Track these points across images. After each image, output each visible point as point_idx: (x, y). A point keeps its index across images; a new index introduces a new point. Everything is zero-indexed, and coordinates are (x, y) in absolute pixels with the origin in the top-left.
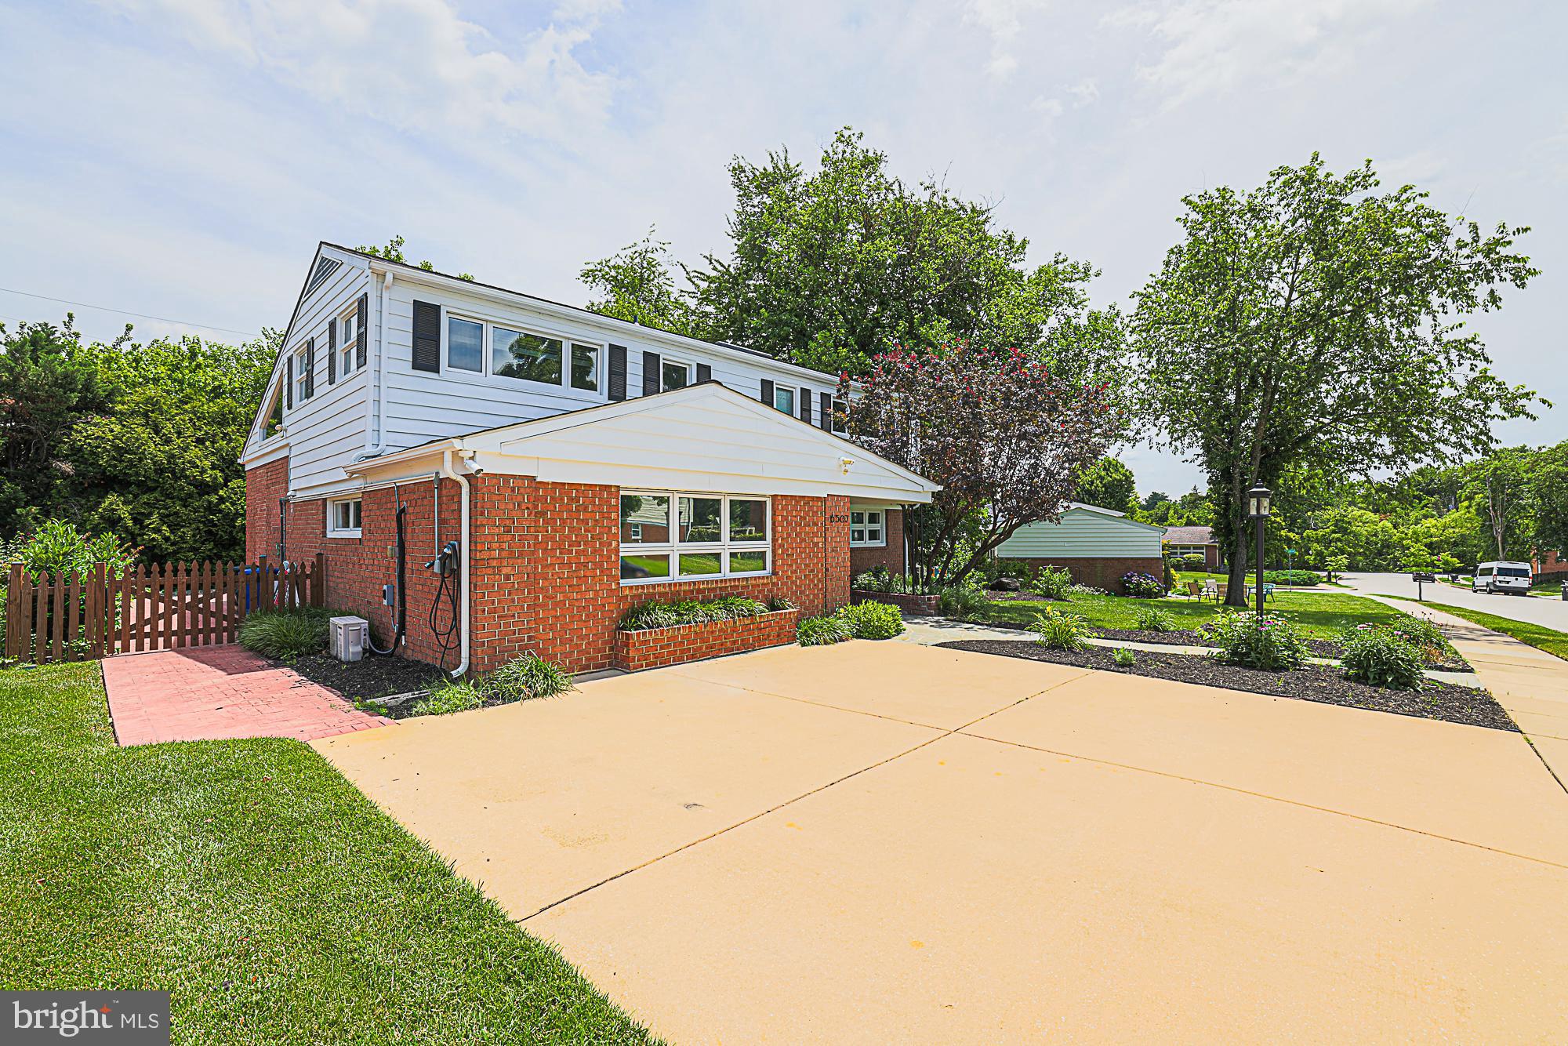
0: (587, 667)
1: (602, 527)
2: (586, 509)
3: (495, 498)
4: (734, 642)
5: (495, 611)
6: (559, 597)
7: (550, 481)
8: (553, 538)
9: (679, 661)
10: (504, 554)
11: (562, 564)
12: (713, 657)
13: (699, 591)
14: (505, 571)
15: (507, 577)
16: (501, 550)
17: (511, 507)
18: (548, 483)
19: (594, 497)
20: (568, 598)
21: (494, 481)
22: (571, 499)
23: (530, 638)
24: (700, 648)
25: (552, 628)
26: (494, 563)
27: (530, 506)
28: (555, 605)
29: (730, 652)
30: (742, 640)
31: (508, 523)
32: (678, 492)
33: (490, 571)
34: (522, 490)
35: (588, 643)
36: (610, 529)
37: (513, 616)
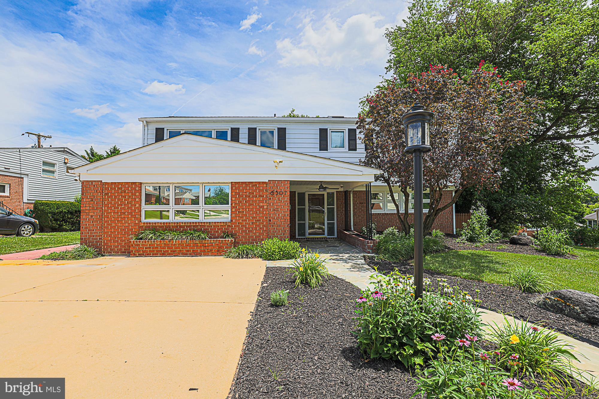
0: (125, 252)
1: (132, 198)
2: (125, 192)
3: (87, 189)
4: (188, 251)
5: (87, 228)
6: (113, 225)
7: (110, 182)
8: (111, 203)
9: (155, 255)
10: (91, 208)
11: (114, 213)
12: (175, 256)
13: (181, 227)
14: (91, 214)
15: (92, 216)
16: (90, 207)
17: (94, 192)
18: (109, 183)
19: (128, 187)
20: (117, 226)
21: (88, 183)
22: (119, 188)
23: (100, 239)
24: (168, 251)
25: (110, 236)
26: (87, 211)
27: (101, 191)
28: (111, 227)
29: (185, 255)
30: (193, 251)
31: (92, 197)
32: (173, 183)
33: (85, 214)
34: (98, 186)
35: (125, 243)
36: (135, 199)
37: (94, 230)
